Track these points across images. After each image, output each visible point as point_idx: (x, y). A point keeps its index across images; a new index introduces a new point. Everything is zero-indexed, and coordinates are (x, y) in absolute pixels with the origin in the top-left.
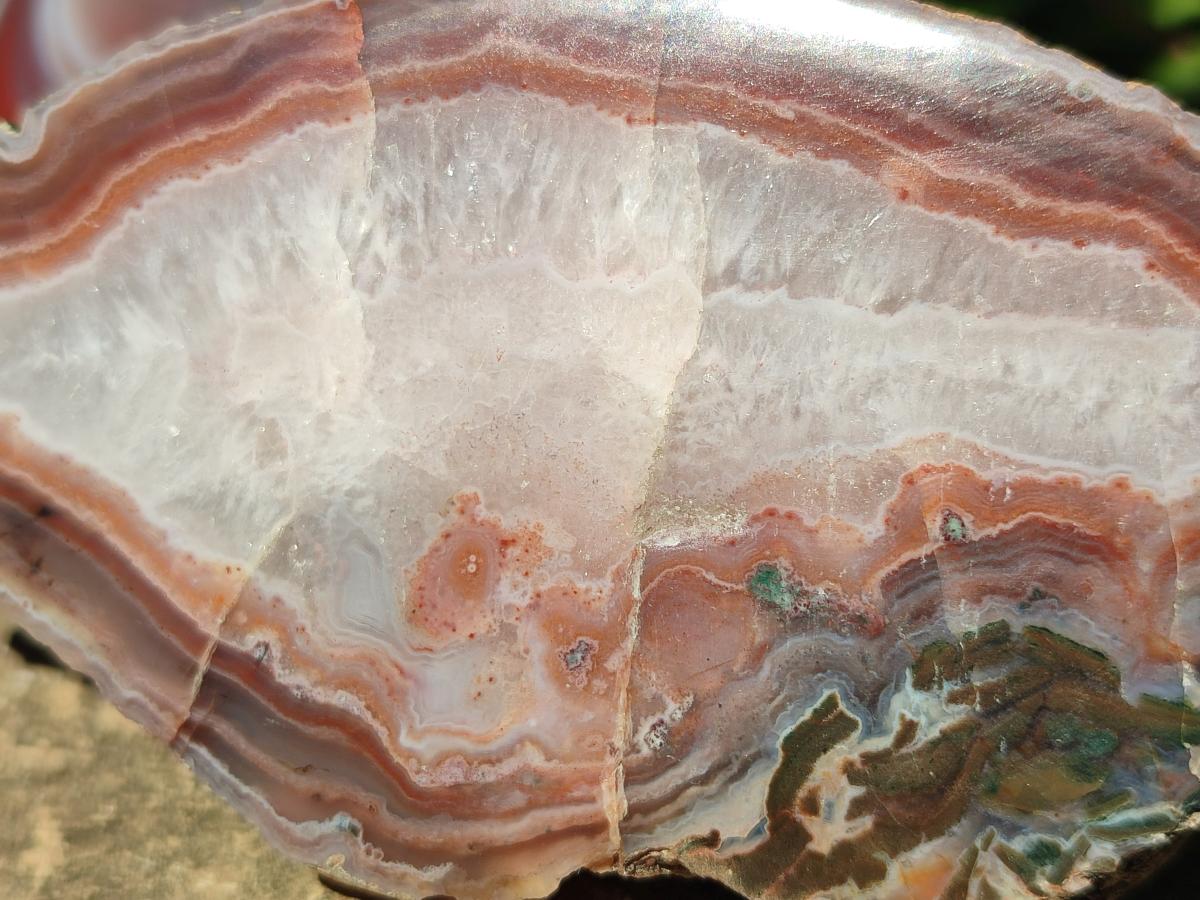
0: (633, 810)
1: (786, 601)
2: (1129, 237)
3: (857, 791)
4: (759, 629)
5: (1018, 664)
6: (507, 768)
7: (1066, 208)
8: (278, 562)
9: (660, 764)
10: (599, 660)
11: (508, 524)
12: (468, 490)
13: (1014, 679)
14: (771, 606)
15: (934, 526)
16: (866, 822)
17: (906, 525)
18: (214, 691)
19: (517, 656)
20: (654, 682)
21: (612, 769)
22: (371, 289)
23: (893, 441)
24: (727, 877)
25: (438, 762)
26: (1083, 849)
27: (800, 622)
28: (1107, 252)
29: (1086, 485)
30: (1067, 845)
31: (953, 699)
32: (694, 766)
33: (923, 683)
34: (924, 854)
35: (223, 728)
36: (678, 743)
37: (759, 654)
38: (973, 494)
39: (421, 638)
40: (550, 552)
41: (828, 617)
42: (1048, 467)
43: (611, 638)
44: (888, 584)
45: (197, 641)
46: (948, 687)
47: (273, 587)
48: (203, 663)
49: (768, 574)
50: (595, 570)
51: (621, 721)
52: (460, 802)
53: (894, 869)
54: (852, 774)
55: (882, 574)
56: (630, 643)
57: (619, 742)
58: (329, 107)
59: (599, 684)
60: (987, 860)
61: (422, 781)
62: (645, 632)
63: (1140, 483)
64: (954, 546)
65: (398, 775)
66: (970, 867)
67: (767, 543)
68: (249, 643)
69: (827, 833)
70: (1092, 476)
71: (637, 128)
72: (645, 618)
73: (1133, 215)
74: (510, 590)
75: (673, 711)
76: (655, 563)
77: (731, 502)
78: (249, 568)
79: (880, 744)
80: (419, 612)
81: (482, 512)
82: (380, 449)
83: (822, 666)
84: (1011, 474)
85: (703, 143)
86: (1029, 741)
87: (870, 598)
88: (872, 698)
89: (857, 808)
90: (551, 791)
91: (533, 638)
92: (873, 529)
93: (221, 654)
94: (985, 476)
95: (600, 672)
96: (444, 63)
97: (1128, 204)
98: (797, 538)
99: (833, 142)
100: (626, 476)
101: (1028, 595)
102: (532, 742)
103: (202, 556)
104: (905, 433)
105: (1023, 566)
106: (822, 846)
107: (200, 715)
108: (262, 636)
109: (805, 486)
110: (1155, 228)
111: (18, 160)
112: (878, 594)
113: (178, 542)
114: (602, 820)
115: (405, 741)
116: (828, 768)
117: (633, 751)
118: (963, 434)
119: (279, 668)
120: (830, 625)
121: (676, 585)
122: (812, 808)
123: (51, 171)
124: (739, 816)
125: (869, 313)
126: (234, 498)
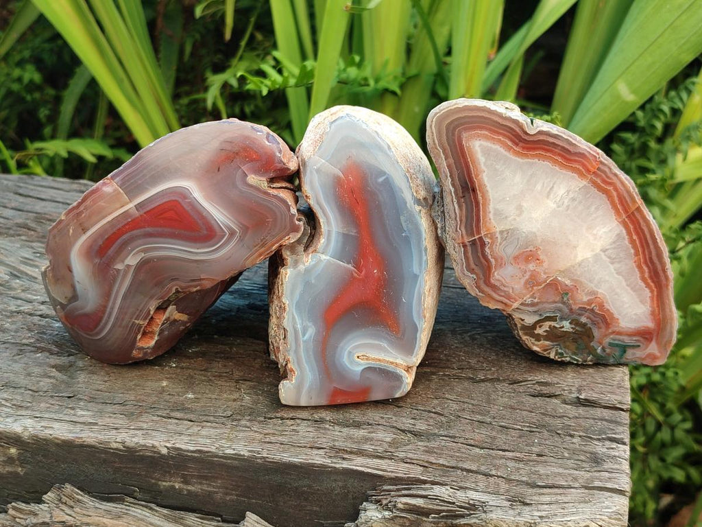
0: (517, 308)
1: (565, 299)
2: (652, 291)
3: (548, 329)
4: (558, 299)
5: (583, 330)
6: (505, 289)
7: (649, 281)
8: (501, 232)
9: (528, 305)
10: (533, 286)
11: (541, 257)
12: (541, 247)
13: (581, 331)
14: (563, 298)
15: (592, 306)
16: (545, 334)
17: (590, 302)
18: (473, 243)
19: (523, 276)
20: (537, 295)
21: (520, 301)
22: (559, 207)
23: (600, 291)
24: (519, 326)
25: (499, 280)
26: (566, 357)
27: (564, 303)
28: (647, 291)
29: (614, 316)
30: (565, 355)
31: (572, 328)
32: (531, 309)
33: (570, 323)
34: (547, 343)
35: (469, 248)
36: (533, 305)
37: (555, 302)
38: (601, 306)
39: (512, 262)
40: (542, 266)
41: (568, 306)
42: (613, 310)
43: (539, 284)
44: (580, 308)
45: (479, 232)
46: (573, 326)
47: (498, 235)
48: (476, 237)
49: (567, 294)
50: (545, 273)
51: (528, 296)
52: (494, 288)
53: (541, 342)
54: (550, 327)
55: (580, 306)
56: (540, 287)
57: (525, 299)
58: (581, 174)
59: (530, 289)
60: (554, 350)
61: (492, 281)
62: (544, 288)
63: (620, 321)
64: (592, 310)
65: (489, 277)
66: (551, 349)
67: (571, 290)
68: (487, 240)
69: (539, 331)
70: (616, 316)
71: (615, 221)
72: (546, 286)
73: (655, 290)
74: (531, 266)
75: (536, 300)
76: (556, 280)
77: (572, 280)
78: (498, 230)
79: (558, 326)
80: (516, 258)
81: (539, 252)
82: (534, 230)
83: (560, 310)
84: (609, 308)
85: (621, 231)
86: (575, 340)
87: (575, 307)
88: (562, 319)
89: (546, 331)
90: (509, 297)
91: (527, 277)
92: (585, 299)
93: (481, 239)
94: (605, 304)
95: (532, 287)
96: (603, 185)
97: (656, 287)
98: (575, 292)
99: (635, 247)
100: (563, 265)
101: (594, 323)
102: (513, 289)
103: (492, 221)
104: (602, 291)
105: (597, 319)
106: (536, 332)
107: (468, 244)
108: (490, 241)
109: (583, 287)
110: (655, 293)
111: (528, 132)
112: (577, 308)
113: (491, 216)
114: (511, 306)
115: (496, 274)
116: (548, 324)
117: (525, 301)
118: (608, 297)
119: (487, 248)
120: (567, 307)
121: (554, 285)
122: (540, 327)
123: (531, 139)
124: (530, 320)
125: (615, 272)
126: (506, 217)
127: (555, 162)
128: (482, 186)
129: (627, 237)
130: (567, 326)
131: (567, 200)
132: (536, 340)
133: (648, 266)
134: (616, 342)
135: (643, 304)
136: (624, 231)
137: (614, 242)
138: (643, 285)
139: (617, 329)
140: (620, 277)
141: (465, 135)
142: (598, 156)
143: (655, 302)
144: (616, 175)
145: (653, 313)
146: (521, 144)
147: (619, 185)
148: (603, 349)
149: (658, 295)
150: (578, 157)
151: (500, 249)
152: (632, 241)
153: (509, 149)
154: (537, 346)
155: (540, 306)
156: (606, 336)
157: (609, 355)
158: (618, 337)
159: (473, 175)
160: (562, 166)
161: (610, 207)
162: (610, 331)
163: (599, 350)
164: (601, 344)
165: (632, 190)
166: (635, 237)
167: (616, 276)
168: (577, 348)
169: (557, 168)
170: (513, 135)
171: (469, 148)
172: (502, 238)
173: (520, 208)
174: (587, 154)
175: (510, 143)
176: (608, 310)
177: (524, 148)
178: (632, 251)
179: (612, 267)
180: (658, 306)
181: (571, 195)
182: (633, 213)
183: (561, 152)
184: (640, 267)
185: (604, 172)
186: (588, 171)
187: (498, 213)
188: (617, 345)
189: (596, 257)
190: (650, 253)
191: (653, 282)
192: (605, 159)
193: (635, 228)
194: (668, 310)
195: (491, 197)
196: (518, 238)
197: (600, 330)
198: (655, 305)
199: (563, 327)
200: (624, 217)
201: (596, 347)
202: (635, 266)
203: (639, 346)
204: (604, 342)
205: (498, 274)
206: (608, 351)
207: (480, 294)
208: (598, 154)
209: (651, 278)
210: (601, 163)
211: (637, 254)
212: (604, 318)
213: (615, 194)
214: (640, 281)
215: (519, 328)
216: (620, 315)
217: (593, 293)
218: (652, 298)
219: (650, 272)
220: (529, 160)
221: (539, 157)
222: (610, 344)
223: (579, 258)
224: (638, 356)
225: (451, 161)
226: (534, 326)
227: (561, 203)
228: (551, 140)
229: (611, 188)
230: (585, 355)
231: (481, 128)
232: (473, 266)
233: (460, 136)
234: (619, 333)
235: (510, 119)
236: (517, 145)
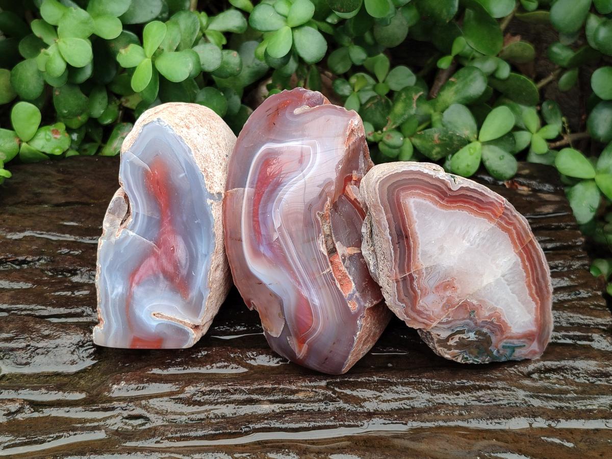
0: (435, 327)
1: (472, 316)
2: (537, 304)
3: (458, 340)
4: (466, 316)
5: (485, 338)
6: (428, 313)
7: (536, 296)
8: (427, 268)
9: (443, 323)
11: (456, 286)
12: (456, 278)
13: (483, 339)
14: (470, 315)
15: (492, 319)
16: (456, 344)
17: (490, 317)
18: (404, 279)
19: (442, 301)
20: (451, 315)
21: (438, 321)
22: (471, 245)
23: (498, 307)
24: (435, 340)
25: (422, 306)
26: (470, 360)
27: (471, 319)
28: (534, 303)
29: (508, 325)
30: (469, 359)
31: (476, 337)
32: (445, 326)
33: (475, 334)
34: (456, 351)
35: (401, 284)
36: (448, 322)
37: (464, 319)
38: (499, 318)
39: (434, 291)
40: (457, 292)
42: (507, 321)
43: (453, 306)
44: (483, 321)
45: (409, 270)
46: (477, 336)
47: (424, 271)
48: (408, 274)
49: (474, 312)
50: (458, 297)
51: (444, 316)
52: (419, 313)
53: (452, 351)
54: (459, 338)
56: (454, 309)
57: (441, 319)
58: (490, 219)
59: (446, 311)
60: (461, 356)
61: (418, 308)
62: (456, 309)
63: (512, 328)
64: (492, 322)
65: (415, 304)
66: (459, 355)
67: (477, 308)
68: (415, 276)
70: (509, 325)
71: (514, 252)
72: (458, 307)
73: (539, 302)
74: (448, 293)
75: (450, 319)
76: (466, 302)
77: (478, 301)
78: (424, 267)
79: (465, 337)
80: (437, 288)
81: (455, 281)
82: (452, 265)
83: (468, 325)
84: (504, 319)
85: (518, 260)
86: (477, 347)
87: (479, 321)
88: (469, 331)
89: (456, 342)
90: (429, 318)
91: (444, 301)
92: (487, 314)
93: (410, 275)
94: (502, 317)
95: (448, 309)
96: (505, 225)
97: (540, 300)
98: (480, 310)
99: (526, 271)
100: (471, 290)
101: (492, 332)
102: (433, 312)
103: (420, 260)
104: (500, 307)
105: (495, 329)
106: (448, 343)
107: (400, 280)
108: (417, 276)
109: (486, 305)
110: (539, 304)
111: (452, 189)
112: (481, 322)
113: (419, 256)
114: (431, 325)
115: (421, 301)
116: (458, 336)
117: (442, 320)
118: (504, 310)
119: (415, 281)
120: (473, 321)
121: (464, 306)
122: (452, 339)
123: (454, 195)
124: (444, 335)
125: (510, 292)
126: (431, 257)
127: (471, 211)
128: (414, 233)
129: (521, 264)
130: (472, 336)
131: (478, 239)
132: (448, 350)
133: (535, 285)
134: (508, 345)
135: (530, 314)
136: (520, 260)
137: (511, 269)
138: (531, 299)
139: (509, 335)
140: (514, 295)
141: (402, 194)
142: (503, 203)
143: (539, 311)
144: (515, 216)
145: (536, 320)
146: (446, 199)
147: (518, 225)
148: (498, 352)
149: (541, 306)
150: (489, 205)
151: (425, 282)
152: (525, 267)
153: (436, 203)
154: (448, 354)
155: (453, 323)
156: (501, 341)
157: (502, 355)
158: (510, 340)
159: (407, 226)
160: (476, 213)
161: (511, 242)
162: (504, 337)
163: (495, 353)
164: (496, 347)
165: (527, 227)
166: (527, 263)
167: (511, 294)
168: (479, 353)
169: (473, 215)
170: (440, 192)
171: (405, 204)
172: (427, 273)
173: (442, 249)
174: (495, 202)
175: (437, 199)
176: (504, 321)
177: (448, 202)
178: (525, 274)
179: (508, 288)
180: (541, 314)
181: (482, 235)
182: (527, 245)
183: (477, 203)
184: (529, 286)
185: (507, 215)
186: (496, 215)
187: (425, 253)
188: (509, 347)
189: (497, 282)
190: (537, 274)
191: (538, 296)
192: (508, 205)
193: (528, 257)
194: (547, 316)
195: (420, 241)
196: (439, 272)
197: (497, 337)
198: (539, 314)
199: (469, 338)
200: (520, 249)
201: (492, 350)
202: (525, 285)
203: (524, 346)
204: (499, 346)
205: (422, 302)
206: (501, 352)
207: (408, 319)
208: (503, 201)
209: (537, 293)
210: (506, 208)
211: (528, 276)
212: (499, 327)
213: (514, 231)
214: (529, 296)
215: (435, 342)
216: (512, 324)
217: (494, 309)
218: (536, 309)
219: (536, 289)
220: (452, 211)
221: (459, 208)
222: (504, 347)
223: (485, 283)
224: (523, 353)
225: (390, 215)
226: (447, 339)
227: (473, 242)
228: (469, 194)
229: (511, 228)
230: (484, 357)
231: (416, 188)
232: (403, 297)
233: (398, 196)
234: (511, 338)
235: (438, 179)
236: (443, 199)
